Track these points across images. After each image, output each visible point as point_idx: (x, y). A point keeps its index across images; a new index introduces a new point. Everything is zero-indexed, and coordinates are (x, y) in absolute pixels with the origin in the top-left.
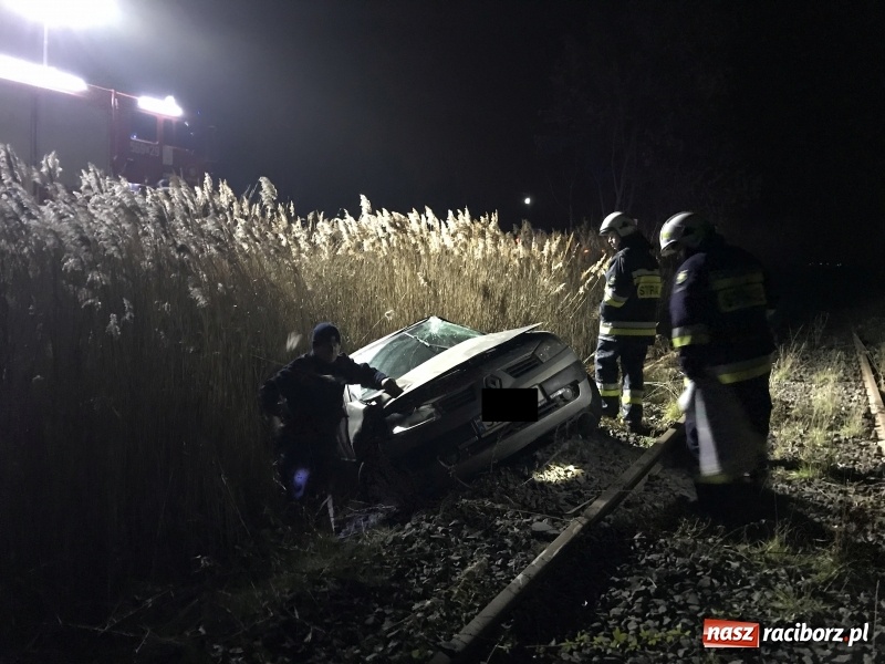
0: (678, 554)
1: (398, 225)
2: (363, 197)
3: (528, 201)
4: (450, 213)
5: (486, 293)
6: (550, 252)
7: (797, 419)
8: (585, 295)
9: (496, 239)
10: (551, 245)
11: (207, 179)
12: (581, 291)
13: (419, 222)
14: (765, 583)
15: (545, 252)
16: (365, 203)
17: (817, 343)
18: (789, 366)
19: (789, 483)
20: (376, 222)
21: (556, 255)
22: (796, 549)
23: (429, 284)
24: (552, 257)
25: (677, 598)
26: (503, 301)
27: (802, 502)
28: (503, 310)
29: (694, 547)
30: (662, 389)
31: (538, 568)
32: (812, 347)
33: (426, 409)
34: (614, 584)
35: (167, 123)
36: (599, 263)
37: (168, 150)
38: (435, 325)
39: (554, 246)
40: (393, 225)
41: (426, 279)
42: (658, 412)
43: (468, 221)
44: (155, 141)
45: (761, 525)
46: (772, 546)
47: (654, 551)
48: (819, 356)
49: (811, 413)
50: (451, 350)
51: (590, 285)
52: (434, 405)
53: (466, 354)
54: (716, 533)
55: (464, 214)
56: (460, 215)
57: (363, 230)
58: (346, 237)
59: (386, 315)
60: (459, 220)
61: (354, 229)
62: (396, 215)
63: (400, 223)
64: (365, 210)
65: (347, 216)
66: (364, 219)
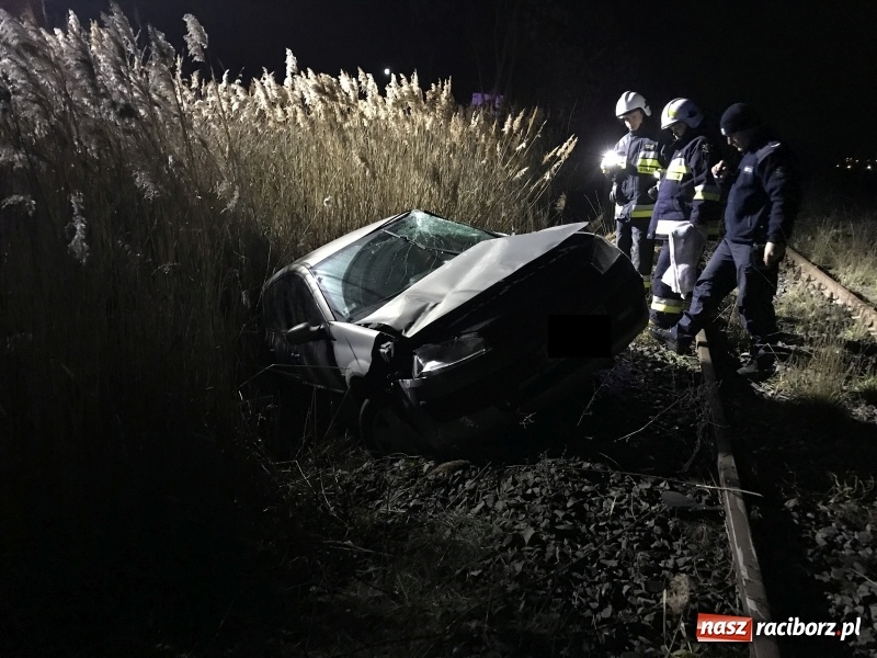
1: (327, 89)
2: (289, 52)
4: (393, 78)
5: (436, 176)
6: (511, 130)
8: (550, 182)
9: (447, 113)
10: (513, 122)
12: (547, 176)
13: (351, 88)
15: (506, 130)
16: (290, 60)
20: (305, 85)
21: (517, 134)
23: (367, 165)
24: (514, 136)
36: (565, 144)
38: (422, 221)
39: (516, 123)
40: (319, 90)
41: (363, 159)
43: (416, 88)
52: (480, 333)
55: (409, 81)
56: (404, 81)
57: (285, 96)
58: (263, 104)
59: (324, 202)
60: (403, 88)
61: (273, 93)
62: (324, 77)
63: (331, 87)
64: (289, 70)
65: (266, 75)
66: (288, 81)
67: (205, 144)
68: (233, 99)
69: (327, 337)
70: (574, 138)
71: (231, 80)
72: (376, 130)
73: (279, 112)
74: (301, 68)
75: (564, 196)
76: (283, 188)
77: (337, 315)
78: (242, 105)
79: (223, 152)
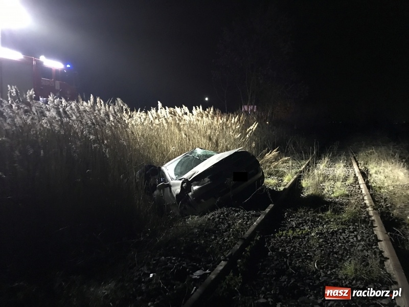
0: (299, 218)
1: (173, 113)
2: (159, 102)
3: (207, 99)
4: (194, 107)
5: (210, 139)
6: (234, 121)
7: (332, 180)
8: (249, 138)
9: (213, 118)
10: (234, 120)
11: (92, 97)
12: (247, 136)
13: (181, 111)
14: (327, 223)
15: (233, 122)
16: (160, 105)
17: (335, 154)
18: (326, 162)
19: (331, 198)
20: (164, 112)
21: (236, 123)
22: (335, 213)
23: (187, 136)
24: (235, 124)
25: (302, 228)
26: (217, 141)
27: (335, 203)
28: (217, 145)
29: (304, 216)
30: (282, 171)
31: (260, 221)
32: (333, 156)
33: (207, 179)
34: (282, 226)
35: (57, 71)
36: (254, 125)
37: (58, 83)
38: (199, 151)
39: (236, 119)
40: (170, 113)
41: (185, 134)
42: (281, 180)
43: (201, 110)
44: (52, 79)
45: (325, 207)
46: (329, 212)
47: (292, 218)
48: (336, 159)
49: (336, 177)
50: (208, 159)
51: (251, 134)
52: (209, 178)
53: (217, 159)
54: (311, 211)
55: (199, 108)
56: (198, 108)
57: (159, 116)
58: (152, 119)
59: (172, 149)
60: (197, 111)
61: (155, 115)
62: (172, 109)
63: (174, 112)
64: (159, 108)
65: (152, 110)
66: (159, 111)
67: (133, 133)
68: (142, 118)
69: (169, 186)
70: (256, 123)
71: (140, 112)
72: (190, 124)
73: (157, 120)
74: (164, 106)
75: (254, 142)
76: (159, 146)
77: (172, 179)
78: (145, 120)
79: (139, 135)
